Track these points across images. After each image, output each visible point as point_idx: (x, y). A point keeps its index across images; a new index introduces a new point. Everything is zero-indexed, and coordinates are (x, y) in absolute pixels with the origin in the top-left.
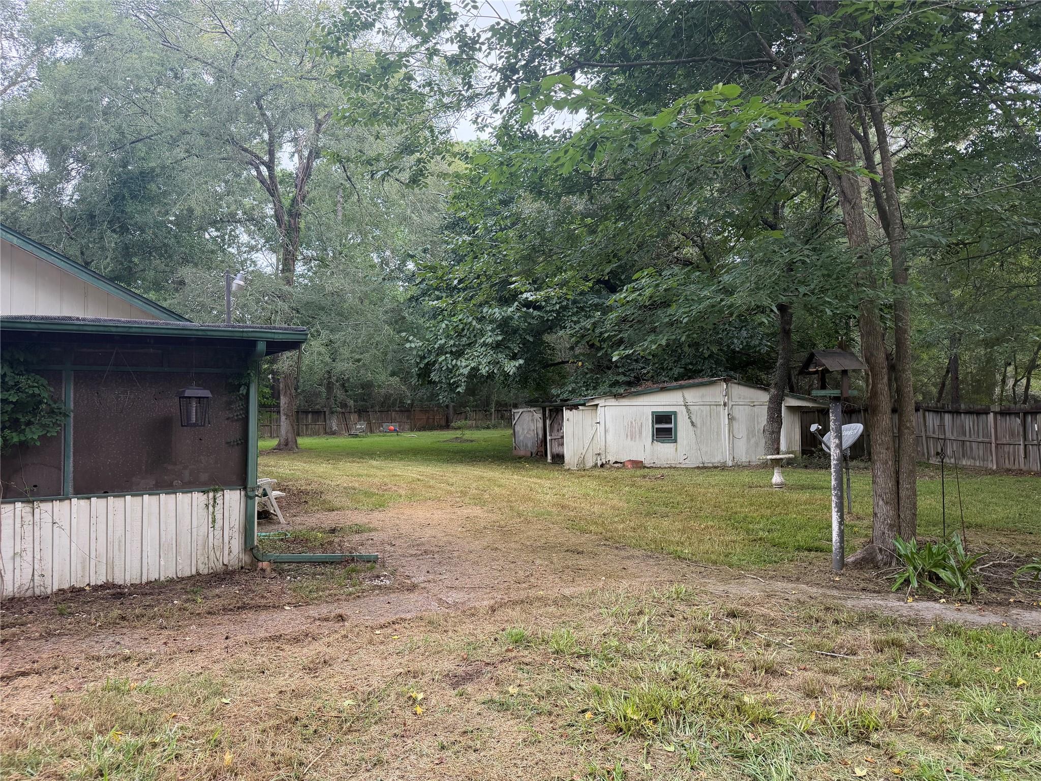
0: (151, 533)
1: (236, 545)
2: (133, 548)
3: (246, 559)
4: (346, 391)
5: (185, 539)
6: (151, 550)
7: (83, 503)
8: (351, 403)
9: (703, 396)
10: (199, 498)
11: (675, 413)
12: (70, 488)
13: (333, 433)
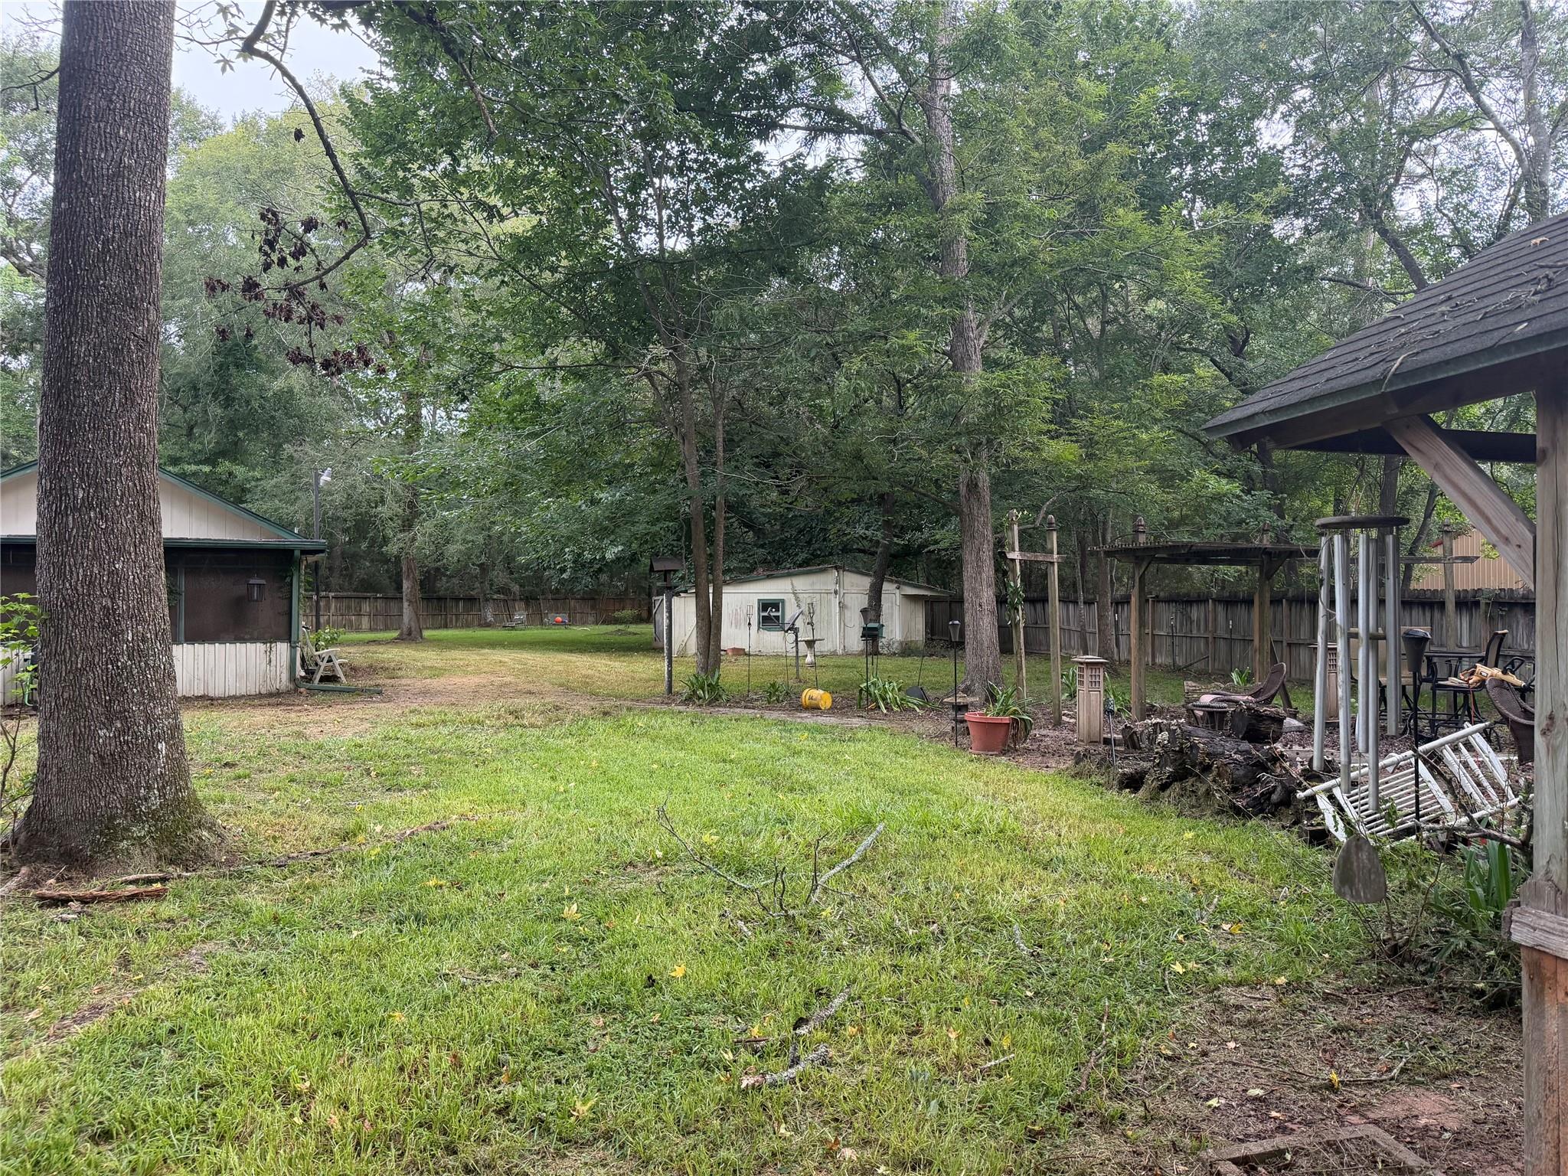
0: (231, 666)
1: (285, 676)
2: (220, 674)
3: (292, 686)
4: (512, 573)
5: (252, 671)
6: (231, 679)
7: (190, 647)
8: (516, 588)
9: (813, 584)
10: (261, 647)
11: (783, 601)
12: (182, 638)
13: (488, 625)
